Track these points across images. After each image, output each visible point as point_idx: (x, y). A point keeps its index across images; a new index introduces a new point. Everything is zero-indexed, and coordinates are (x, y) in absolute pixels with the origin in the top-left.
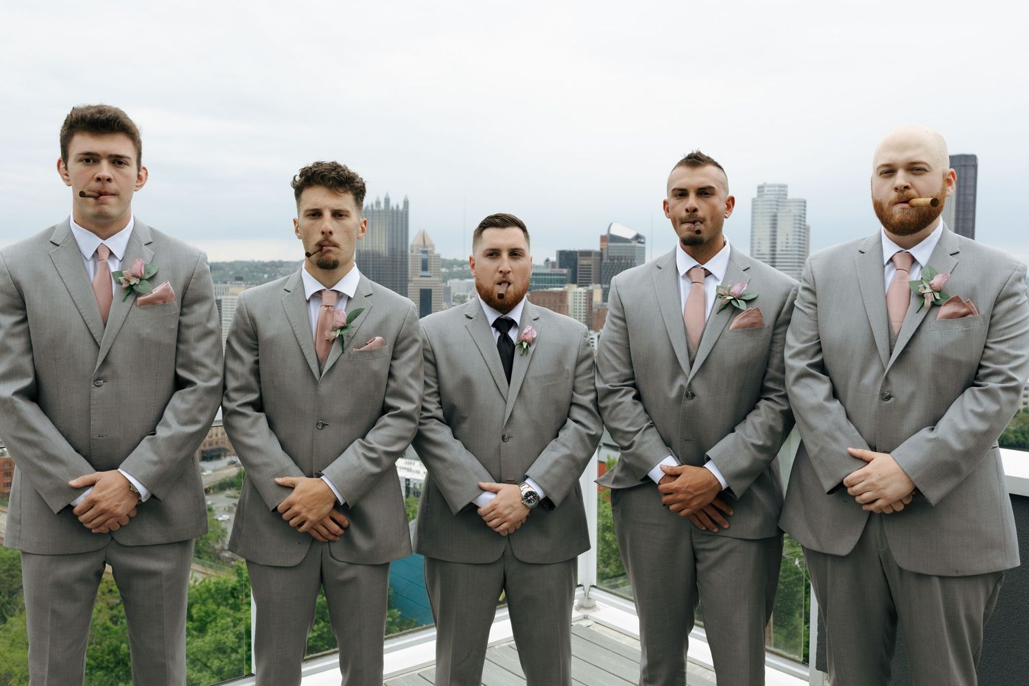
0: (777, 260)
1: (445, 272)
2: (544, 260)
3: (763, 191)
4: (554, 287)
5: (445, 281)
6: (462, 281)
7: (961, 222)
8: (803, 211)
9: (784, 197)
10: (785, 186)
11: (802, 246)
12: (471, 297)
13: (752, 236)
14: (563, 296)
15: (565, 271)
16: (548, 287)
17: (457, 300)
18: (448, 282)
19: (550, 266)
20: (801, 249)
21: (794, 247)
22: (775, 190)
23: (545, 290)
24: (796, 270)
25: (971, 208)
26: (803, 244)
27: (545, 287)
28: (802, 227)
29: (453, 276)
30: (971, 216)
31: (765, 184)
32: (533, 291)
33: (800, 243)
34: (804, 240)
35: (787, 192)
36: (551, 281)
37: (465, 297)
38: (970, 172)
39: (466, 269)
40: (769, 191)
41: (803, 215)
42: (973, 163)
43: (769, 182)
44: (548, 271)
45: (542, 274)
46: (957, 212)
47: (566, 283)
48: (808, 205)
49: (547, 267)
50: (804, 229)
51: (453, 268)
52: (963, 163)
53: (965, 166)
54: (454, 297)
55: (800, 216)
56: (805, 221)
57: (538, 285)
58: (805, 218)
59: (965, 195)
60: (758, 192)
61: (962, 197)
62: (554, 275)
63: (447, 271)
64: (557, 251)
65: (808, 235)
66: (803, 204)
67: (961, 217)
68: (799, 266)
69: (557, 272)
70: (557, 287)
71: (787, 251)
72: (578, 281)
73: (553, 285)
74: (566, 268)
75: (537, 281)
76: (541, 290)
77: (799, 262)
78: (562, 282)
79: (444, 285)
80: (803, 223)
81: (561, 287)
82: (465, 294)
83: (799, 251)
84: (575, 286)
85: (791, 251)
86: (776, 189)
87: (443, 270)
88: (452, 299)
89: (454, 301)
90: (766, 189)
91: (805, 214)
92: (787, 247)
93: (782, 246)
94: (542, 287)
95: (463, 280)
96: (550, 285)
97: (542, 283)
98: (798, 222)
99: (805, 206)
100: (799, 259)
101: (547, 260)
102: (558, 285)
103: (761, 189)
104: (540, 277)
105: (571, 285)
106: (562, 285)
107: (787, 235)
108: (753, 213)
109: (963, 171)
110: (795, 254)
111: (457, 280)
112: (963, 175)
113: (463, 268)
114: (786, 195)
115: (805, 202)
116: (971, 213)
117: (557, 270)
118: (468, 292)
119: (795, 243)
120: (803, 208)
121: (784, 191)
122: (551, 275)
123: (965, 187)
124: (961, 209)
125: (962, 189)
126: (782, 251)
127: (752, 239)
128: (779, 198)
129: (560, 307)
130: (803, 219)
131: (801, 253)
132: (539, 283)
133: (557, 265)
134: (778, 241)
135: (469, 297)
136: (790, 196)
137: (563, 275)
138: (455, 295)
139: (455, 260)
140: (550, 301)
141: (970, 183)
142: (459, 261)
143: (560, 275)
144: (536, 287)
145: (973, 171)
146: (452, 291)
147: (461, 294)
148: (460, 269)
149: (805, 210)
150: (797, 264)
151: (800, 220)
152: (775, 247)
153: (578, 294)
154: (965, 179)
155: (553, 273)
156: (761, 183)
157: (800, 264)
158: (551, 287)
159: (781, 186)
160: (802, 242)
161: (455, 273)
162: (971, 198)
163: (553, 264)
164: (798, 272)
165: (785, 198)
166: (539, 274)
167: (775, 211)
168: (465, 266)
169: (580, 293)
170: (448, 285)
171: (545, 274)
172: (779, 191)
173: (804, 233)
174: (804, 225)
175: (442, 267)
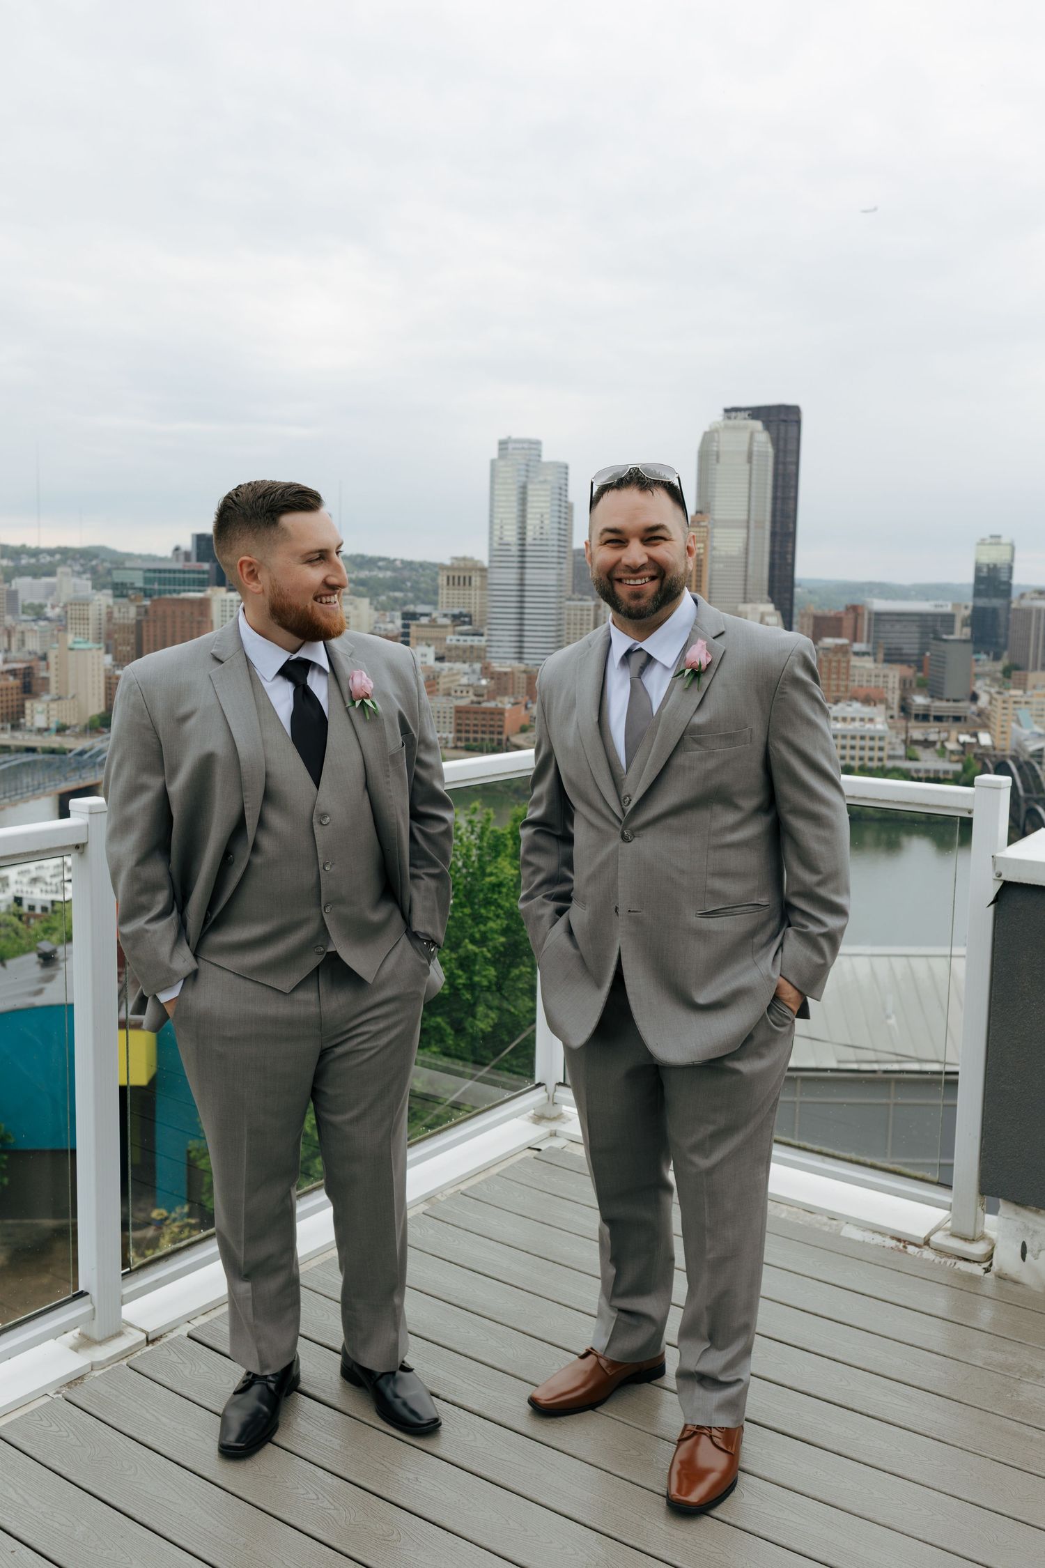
0: (528, 554)
1: (7, 567)
2: (172, 548)
3: (506, 449)
4: (189, 591)
5: (8, 580)
6: (36, 581)
7: (779, 502)
8: (563, 481)
9: (538, 458)
10: (538, 443)
11: (563, 532)
12: (53, 607)
13: (491, 516)
14: (204, 604)
15: (206, 566)
16: (179, 592)
17: (29, 611)
18: (13, 582)
19: (182, 557)
20: (563, 538)
21: (552, 534)
22: (523, 448)
23: (175, 596)
24: (553, 568)
25: (793, 483)
26: (565, 530)
27: (175, 591)
28: (563, 504)
29: (20, 572)
30: (792, 494)
31: (509, 438)
32: (156, 597)
33: (560, 529)
34: (566, 524)
35: (540, 451)
36: (184, 582)
37: (42, 607)
38: (793, 429)
39: (42, 561)
40: (514, 449)
41: (564, 487)
42: (795, 418)
43: (515, 436)
44: (179, 565)
45: (170, 571)
46: (775, 487)
47: (208, 586)
48: (571, 471)
49: (177, 560)
50: (566, 507)
51: (20, 559)
52: (783, 417)
53: (785, 421)
54: (23, 606)
55: (560, 488)
56: (566, 496)
57: (162, 587)
58: (566, 491)
59: (784, 463)
60: (500, 449)
61: (781, 467)
62: (189, 572)
63: (11, 564)
64: (193, 535)
65: (572, 516)
66: (564, 470)
67: (779, 494)
68: (559, 563)
69: (192, 568)
70: (194, 591)
71: (541, 539)
72: (227, 583)
73: (187, 588)
74: (208, 561)
75: (162, 581)
76: (168, 596)
77: (559, 557)
78: (202, 584)
79: (6, 586)
80: (563, 498)
81: (199, 591)
82: (42, 601)
83: (559, 540)
84: (223, 590)
85: (547, 539)
86: (526, 446)
87: (5, 562)
88: (20, 610)
89: (23, 612)
90: (510, 446)
91: (566, 485)
92: (541, 534)
93: (535, 533)
94: (170, 592)
95: (40, 578)
96: (182, 588)
97: (170, 585)
98: (557, 496)
99: (567, 473)
100: (559, 552)
101: (177, 549)
102: (197, 588)
103: (503, 445)
104: (167, 575)
105: (216, 589)
106: (201, 588)
107: (542, 516)
108: (492, 482)
109: (782, 428)
110: (553, 545)
111: (28, 580)
112: (782, 435)
113: (38, 560)
114: (540, 456)
115: (567, 467)
116: (793, 490)
117: (194, 564)
118: (47, 597)
119: (553, 528)
120: (564, 476)
121: (535, 449)
122: (184, 572)
123: (785, 452)
124: (780, 483)
125: (781, 454)
126: (535, 539)
127: (491, 522)
128: (530, 460)
129: (199, 622)
130: (564, 493)
131: (562, 544)
132: (164, 585)
133: (194, 557)
134: (529, 527)
135: (49, 606)
136: (546, 457)
137: (204, 572)
138: (27, 602)
139: (24, 546)
140: (183, 613)
141: (791, 447)
142: (30, 548)
143: (199, 572)
144: (160, 592)
145: (795, 428)
146: (21, 596)
147: (36, 602)
148: (33, 561)
149: (566, 479)
150: (555, 560)
151: (560, 494)
152: (525, 533)
153: (228, 604)
154: (786, 441)
155: (187, 569)
156: (503, 437)
157: (561, 560)
158: (184, 591)
159: (530, 442)
160: (563, 527)
161: (25, 567)
162: (793, 467)
163: (187, 556)
164: (559, 571)
165: (539, 461)
166: (165, 571)
167: (524, 479)
168: (41, 556)
169: (231, 601)
170: (13, 587)
171: (174, 571)
172: (530, 449)
173: (566, 513)
174: (566, 502)
175: (3, 557)
